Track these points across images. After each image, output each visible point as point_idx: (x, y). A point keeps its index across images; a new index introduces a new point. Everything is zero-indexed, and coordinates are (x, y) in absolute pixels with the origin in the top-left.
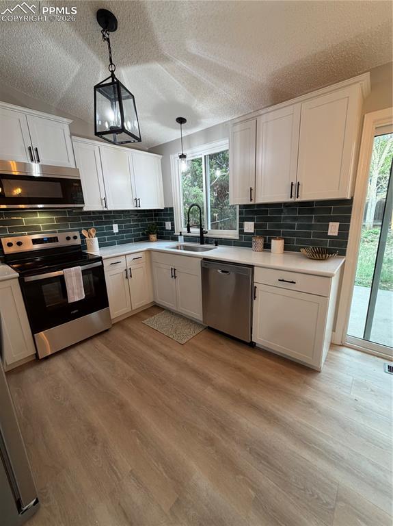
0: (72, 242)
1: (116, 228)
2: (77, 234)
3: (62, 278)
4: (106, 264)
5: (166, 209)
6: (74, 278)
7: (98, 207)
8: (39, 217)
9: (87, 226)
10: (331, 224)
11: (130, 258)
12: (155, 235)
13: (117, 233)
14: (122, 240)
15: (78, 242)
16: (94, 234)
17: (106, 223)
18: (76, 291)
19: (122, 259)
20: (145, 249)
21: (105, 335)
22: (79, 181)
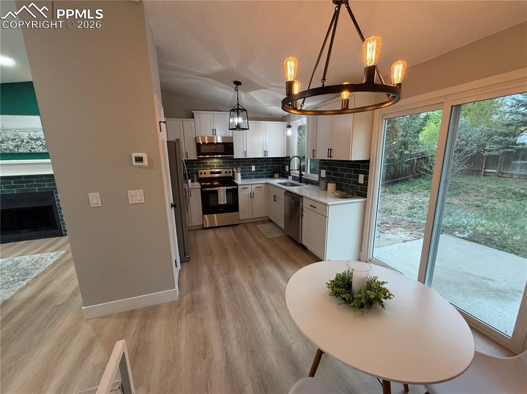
0: (228, 175)
1: (253, 168)
2: (231, 170)
3: (217, 191)
4: (240, 188)
5: (286, 158)
6: (222, 192)
7: (242, 156)
8: (215, 160)
9: (237, 166)
10: (360, 175)
11: (254, 187)
12: (278, 175)
13: (254, 171)
14: (257, 176)
15: (231, 174)
16: (239, 171)
17: (247, 165)
18: (223, 199)
19: (249, 187)
20: (264, 182)
21: (235, 227)
22: (232, 143)
